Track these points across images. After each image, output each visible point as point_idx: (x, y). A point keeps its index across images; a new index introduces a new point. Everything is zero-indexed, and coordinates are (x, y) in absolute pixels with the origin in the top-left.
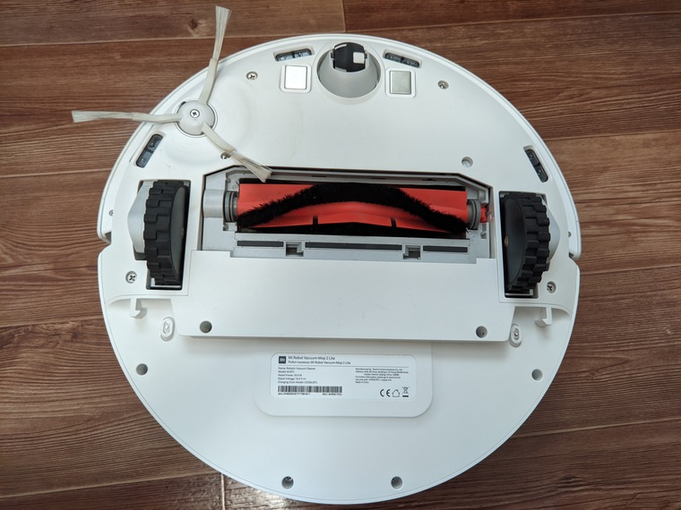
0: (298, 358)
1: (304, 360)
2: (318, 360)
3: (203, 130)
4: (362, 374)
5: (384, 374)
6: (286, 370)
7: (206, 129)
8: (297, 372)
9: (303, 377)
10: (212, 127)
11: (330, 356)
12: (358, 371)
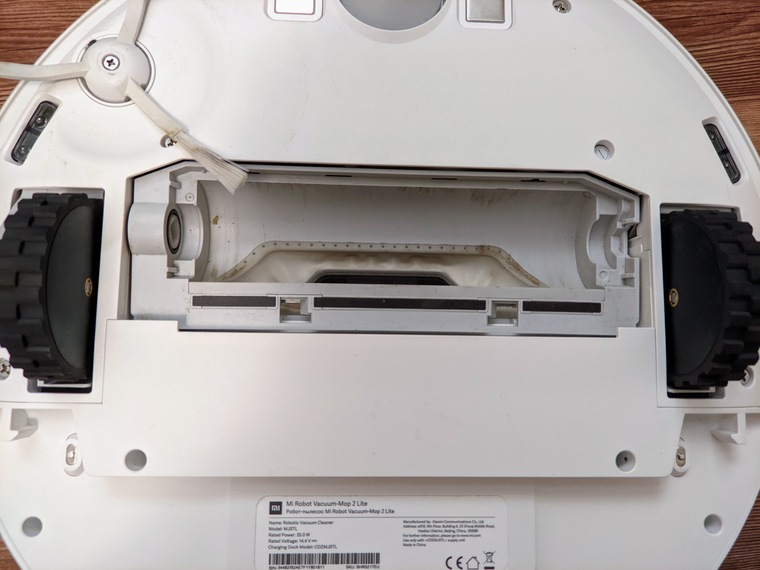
0: (304, 504)
1: (314, 508)
2: (337, 508)
3: (129, 93)
4: (414, 531)
5: (451, 531)
6: (283, 526)
7: (133, 90)
8: (301, 529)
9: (311, 537)
10: (144, 87)
11: (359, 499)
12: (408, 524)
